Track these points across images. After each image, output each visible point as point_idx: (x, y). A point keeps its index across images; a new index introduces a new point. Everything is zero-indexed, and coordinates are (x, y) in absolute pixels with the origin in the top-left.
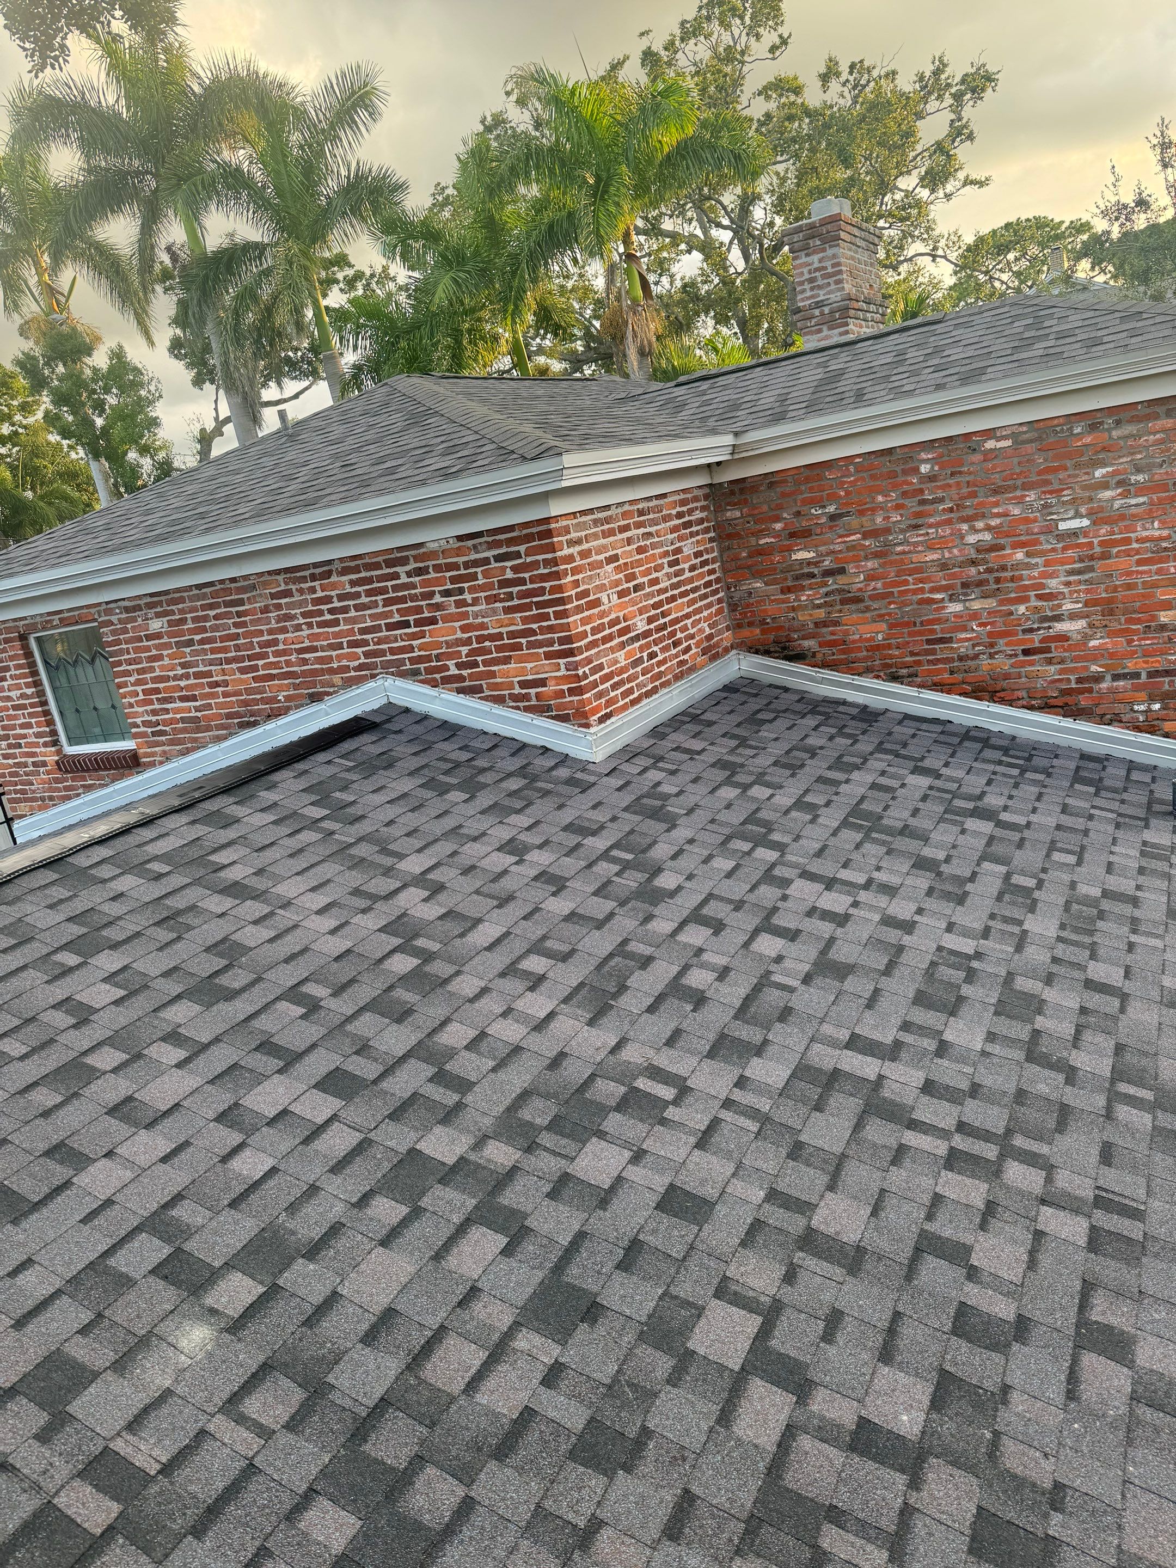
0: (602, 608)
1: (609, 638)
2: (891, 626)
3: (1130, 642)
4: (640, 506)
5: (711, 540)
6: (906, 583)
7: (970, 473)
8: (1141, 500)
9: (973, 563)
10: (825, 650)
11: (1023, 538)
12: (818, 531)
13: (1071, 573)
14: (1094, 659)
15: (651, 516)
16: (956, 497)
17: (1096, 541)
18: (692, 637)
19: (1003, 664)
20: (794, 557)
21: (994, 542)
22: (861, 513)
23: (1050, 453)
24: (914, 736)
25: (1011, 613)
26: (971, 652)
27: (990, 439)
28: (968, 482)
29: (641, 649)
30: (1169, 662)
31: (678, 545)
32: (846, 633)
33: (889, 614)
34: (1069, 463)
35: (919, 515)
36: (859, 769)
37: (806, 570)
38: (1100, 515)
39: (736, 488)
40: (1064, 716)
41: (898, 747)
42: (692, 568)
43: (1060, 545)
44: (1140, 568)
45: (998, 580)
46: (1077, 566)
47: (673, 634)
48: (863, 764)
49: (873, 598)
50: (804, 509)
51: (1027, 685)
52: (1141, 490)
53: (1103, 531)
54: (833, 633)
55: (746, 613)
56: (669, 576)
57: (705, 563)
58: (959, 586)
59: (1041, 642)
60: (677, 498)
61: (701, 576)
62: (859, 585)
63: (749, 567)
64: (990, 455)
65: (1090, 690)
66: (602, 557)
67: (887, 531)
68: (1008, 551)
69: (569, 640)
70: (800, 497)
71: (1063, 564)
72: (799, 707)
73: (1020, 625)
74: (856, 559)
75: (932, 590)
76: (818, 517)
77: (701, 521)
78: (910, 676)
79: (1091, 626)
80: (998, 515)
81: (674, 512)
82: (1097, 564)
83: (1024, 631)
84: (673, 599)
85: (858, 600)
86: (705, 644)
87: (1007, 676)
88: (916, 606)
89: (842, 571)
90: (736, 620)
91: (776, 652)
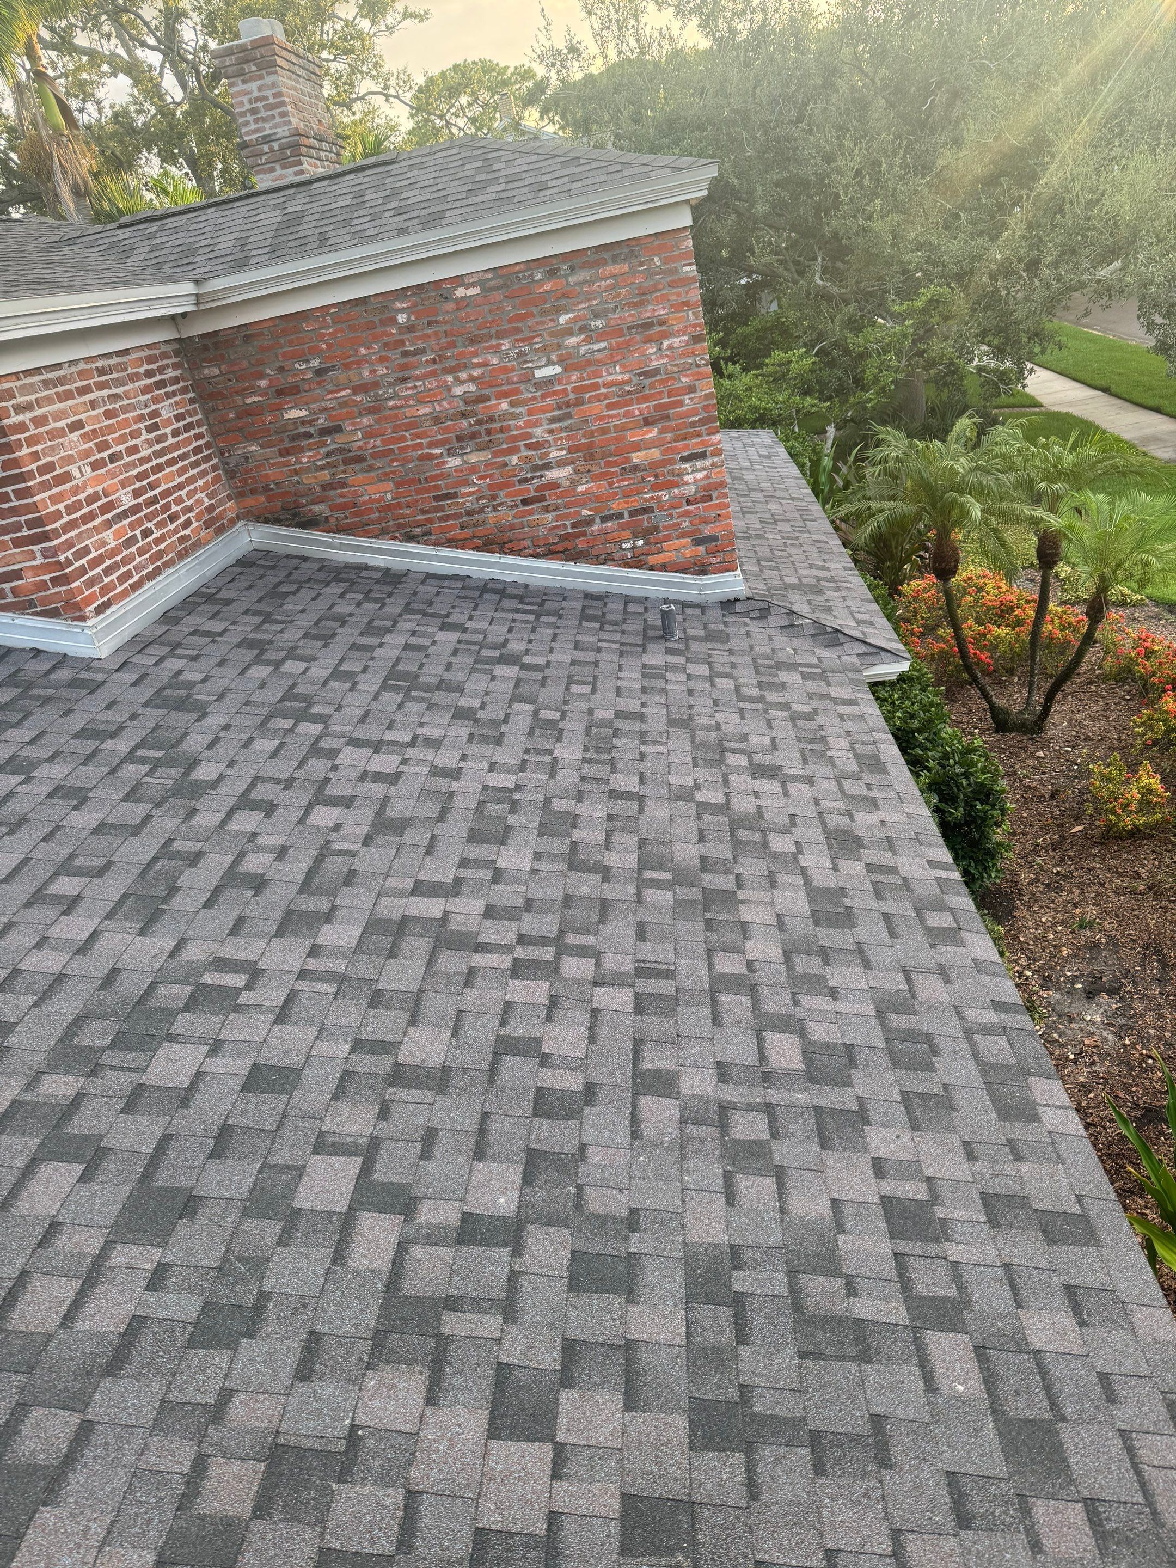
0: (74, 483)
1: (90, 517)
2: (398, 485)
3: (611, 484)
4: (99, 364)
5: (192, 401)
6: (403, 439)
7: (446, 322)
8: (602, 345)
9: (464, 415)
10: (337, 514)
11: (505, 388)
12: (307, 387)
13: (553, 420)
14: (583, 504)
15: (114, 375)
16: (436, 348)
17: (569, 388)
18: (190, 509)
19: (506, 515)
20: (286, 416)
21: (479, 393)
22: (347, 367)
23: (517, 301)
24: (438, 594)
25: (506, 465)
26: (475, 506)
27: (460, 286)
28: (445, 332)
29: (132, 526)
30: (645, 500)
31: (154, 407)
32: (355, 494)
33: (394, 472)
34: (535, 310)
35: (404, 367)
36: (390, 632)
37: (302, 430)
38: (569, 362)
39: (209, 342)
40: (566, 560)
41: (424, 606)
42: (176, 433)
43: (538, 394)
44: (611, 413)
45: (489, 432)
46: (557, 413)
47: (167, 507)
48: (394, 626)
49: (375, 456)
50: (287, 364)
51: (531, 534)
52: (601, 335)
53: (574, 378)
54: (342, 496)
55: (246, 480)
56: (149, 443)
57: (188, 427)
58: (454, 439)
59: (536, 491)
60: (141, 354)
61: (188, 441)
62: (359, 444)
63: (240, 429)
64: (462, 303)
65: (584, 534)
66: (62, 424)
67: (376, 385)
68: (494, 402)
69: (39, 522)
70: (280, 351)
71: (544, 412)
72: (321, 576)
73: (515, 476)
74: (350, 416)
75: (432, 445)
76: (303, 372)
77: (176, 380)
78: (424, 534)
79: (577, 471)
80: (479, 365)
81: (142, 370)
82: (574, 410)
83: (520, 481)
84: (159, 468)
85: (360, 459)
86: (207, 517)
87: (512, 527)
88: (417, 463)
89: (338, 429)
90: (236, 487)
91: (286, 520)
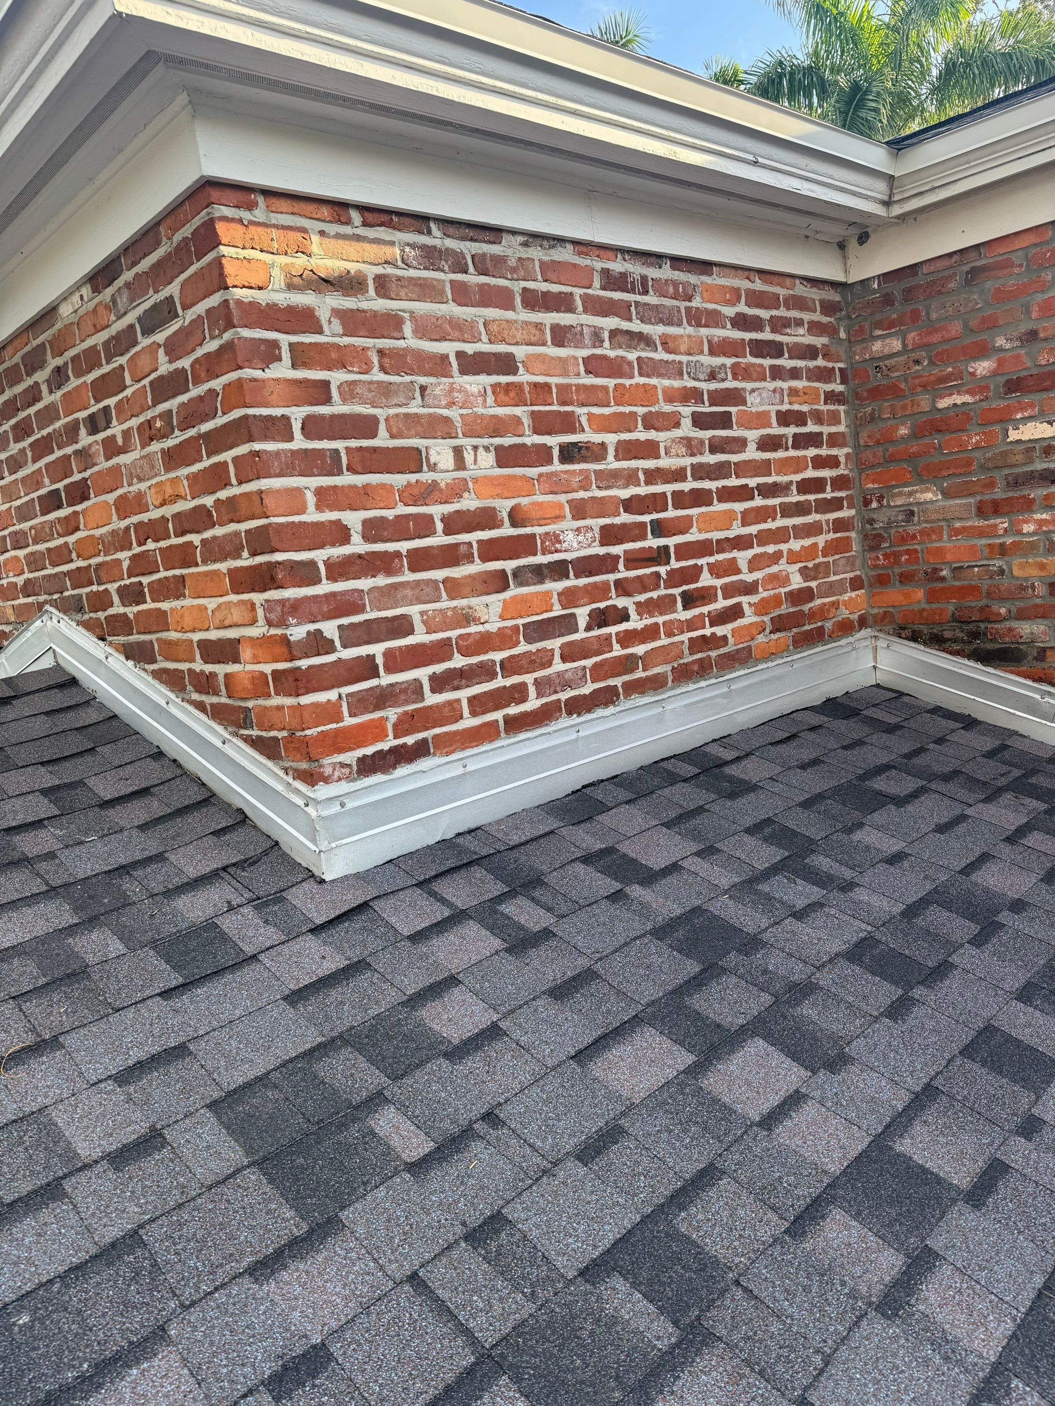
20: (1013, 435)
37: (1040, 466)
39: (896, 289)
55: (897, 555)
63: (911, 458)
90: (876, 567)
91: (955, 640)
